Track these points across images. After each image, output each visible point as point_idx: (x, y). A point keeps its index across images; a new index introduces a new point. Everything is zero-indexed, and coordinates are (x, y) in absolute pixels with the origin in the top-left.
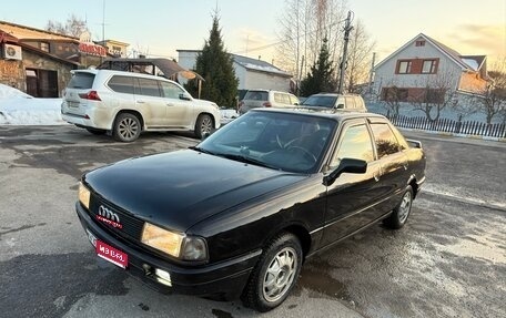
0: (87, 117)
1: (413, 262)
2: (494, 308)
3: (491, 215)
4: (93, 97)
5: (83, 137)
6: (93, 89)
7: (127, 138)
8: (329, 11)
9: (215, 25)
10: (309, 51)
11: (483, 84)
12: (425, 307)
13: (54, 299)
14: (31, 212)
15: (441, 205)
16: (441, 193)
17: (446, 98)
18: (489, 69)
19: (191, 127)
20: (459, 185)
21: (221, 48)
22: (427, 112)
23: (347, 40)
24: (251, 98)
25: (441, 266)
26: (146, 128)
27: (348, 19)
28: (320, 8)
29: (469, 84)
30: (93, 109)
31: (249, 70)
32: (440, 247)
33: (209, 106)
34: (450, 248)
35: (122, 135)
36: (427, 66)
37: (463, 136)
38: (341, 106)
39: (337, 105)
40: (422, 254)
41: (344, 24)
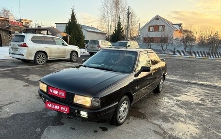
0: (22, 55)
1: (167, 104)
2: (196, 117)
3: (191, 85)
4: (25, 46)
5: (20, 64)
6: (25, 42)
7: (41, 63)
8: (120, 6)
9: (73, 12)
10: (113, 23)
11: (182, 35)
12: (174, 119)
13: (36, 129)
14: (10, 97)
15: (173, 83)
16: (172, 78)
17: (169, 41)
18: (183, 29)
19: (68, 57)
20: (178, 75)
21: (76, 22)
22: (162, 47)
23: (129, 18)
24: (91, 44)
25: (177, 104)
26: (49, 59)
27: (129, 9)
28: (116, 4)
29: (177, 35)
30: (25, 51)
31: (88, 31)
32: (175, 98)
33: (75, 48)
34: (179, 98)
35: (38, 62)
36: (160, 28)
37: (176, 56)
38: (129, 46)
39: (127, 45)
40: (169, 101)
41: (127, 12)
